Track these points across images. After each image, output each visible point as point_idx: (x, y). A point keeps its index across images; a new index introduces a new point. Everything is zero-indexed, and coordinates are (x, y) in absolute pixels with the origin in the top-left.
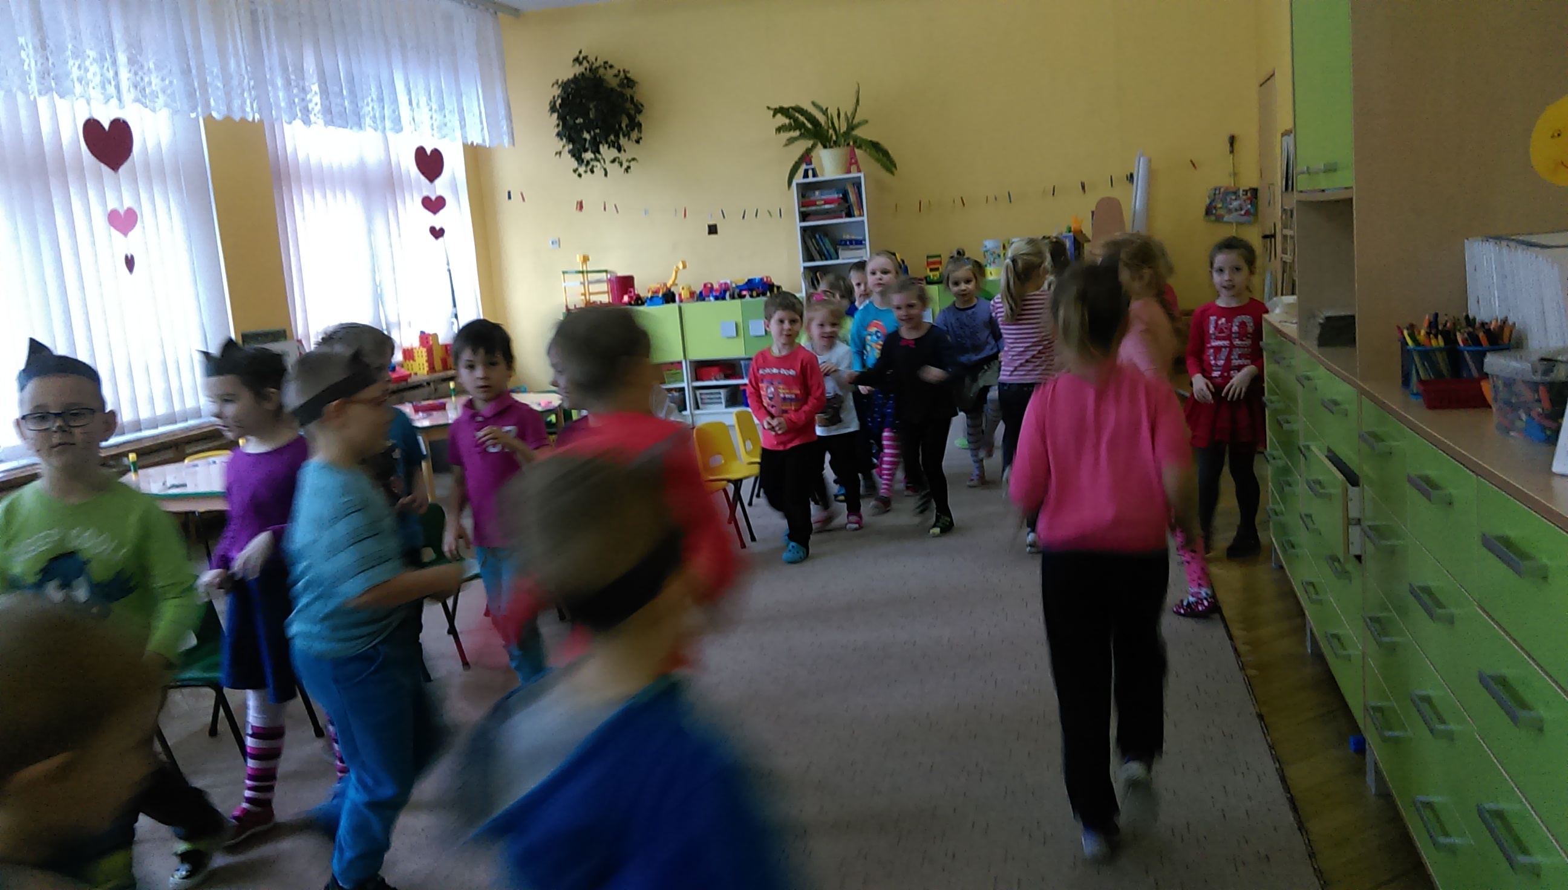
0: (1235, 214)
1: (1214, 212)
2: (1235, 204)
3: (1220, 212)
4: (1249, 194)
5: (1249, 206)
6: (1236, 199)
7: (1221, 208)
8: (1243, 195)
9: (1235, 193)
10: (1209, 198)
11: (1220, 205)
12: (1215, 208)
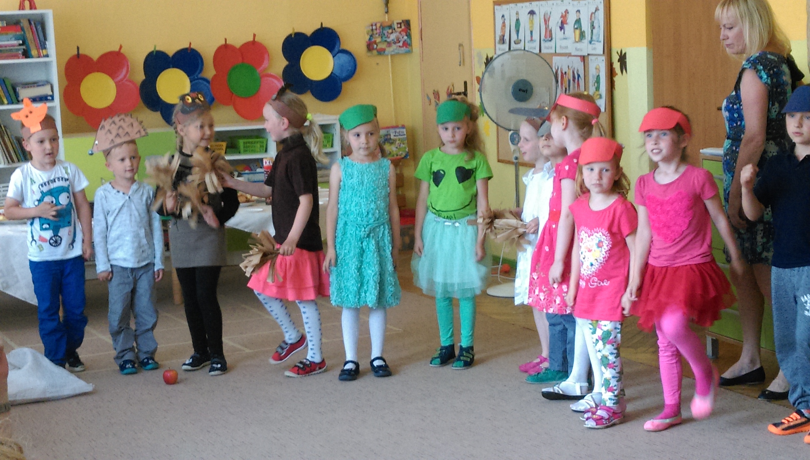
0: (394, 47)
1: (375, 46)
2: (393, 37)
3: (380, 46)
4: (403, 27)
5: (406, 37)
6: (392, 33)
7: (380, 42)
8: (398, 28)
9: (390, 27)
10: (368, 34)
11: (378, 40)
12: (375, 42)
